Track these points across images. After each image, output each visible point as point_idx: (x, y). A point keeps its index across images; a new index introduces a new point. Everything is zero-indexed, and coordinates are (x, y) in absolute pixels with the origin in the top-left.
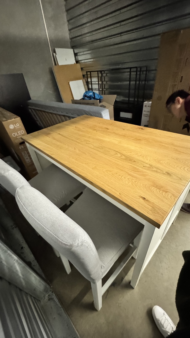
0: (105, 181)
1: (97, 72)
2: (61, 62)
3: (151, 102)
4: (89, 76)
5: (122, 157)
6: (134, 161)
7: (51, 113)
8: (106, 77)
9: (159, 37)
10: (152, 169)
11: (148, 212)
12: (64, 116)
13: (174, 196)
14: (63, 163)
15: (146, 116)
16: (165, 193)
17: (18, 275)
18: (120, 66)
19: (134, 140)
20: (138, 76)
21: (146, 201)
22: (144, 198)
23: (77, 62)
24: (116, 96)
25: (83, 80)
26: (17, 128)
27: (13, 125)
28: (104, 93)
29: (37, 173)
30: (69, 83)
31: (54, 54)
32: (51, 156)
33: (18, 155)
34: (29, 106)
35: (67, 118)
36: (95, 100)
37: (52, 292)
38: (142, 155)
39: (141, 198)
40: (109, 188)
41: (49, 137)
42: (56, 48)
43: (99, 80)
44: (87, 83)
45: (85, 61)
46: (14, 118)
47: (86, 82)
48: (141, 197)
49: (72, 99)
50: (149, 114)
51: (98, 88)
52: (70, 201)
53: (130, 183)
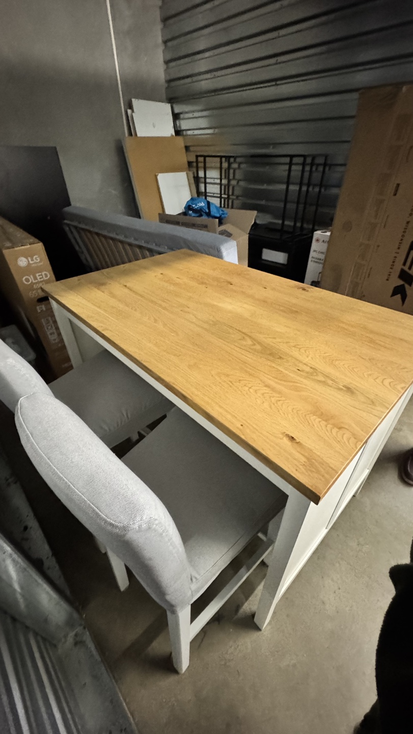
0: (213, 396)
1: (218, 159)
2: (143, 130)
3: (328, 234)
4: (201, 165)
5: (254, 347)
6: (280, 358)
7: (112, 239)
8: (237, 172)
9: (355, 95)
10: (316, 378)
11: (298, 469)
12: (140, 247)
13: (355, 438)
14: (127, 350)
15: (316, 262)
16: (338, 430)
17: (11, 586)
18: (270, 151)
19: (285, 312)
20: (306, 175)
21: (295, 444)
22: (293, 438)
23: (178, 132)
24: (255, 213)
25: (187, 174)
26: (33, 265)
27: (27, 258)
28: (230, 204)
29: (71, 367)
30: (156, 176)
31: (129, 111)
32: (103, 332)
33: (32, 325)
34: (64, 219)
35: (147, 252)
36: (211, 219)
37: (84, 628)
38: (299, 347)
39: (285, 438)
40: (221, 410)
41: (103, 292)
42: (134, 98)
43: (223, 177)
44: (197, 180)
45: (196, 132)
46: (30, 244)
47: (194, 177)
48: (287, 435)
49: (161, 212)
50: (322, 257)
51: (219, 192)
52: (139, 433)
53: (266, 405)
